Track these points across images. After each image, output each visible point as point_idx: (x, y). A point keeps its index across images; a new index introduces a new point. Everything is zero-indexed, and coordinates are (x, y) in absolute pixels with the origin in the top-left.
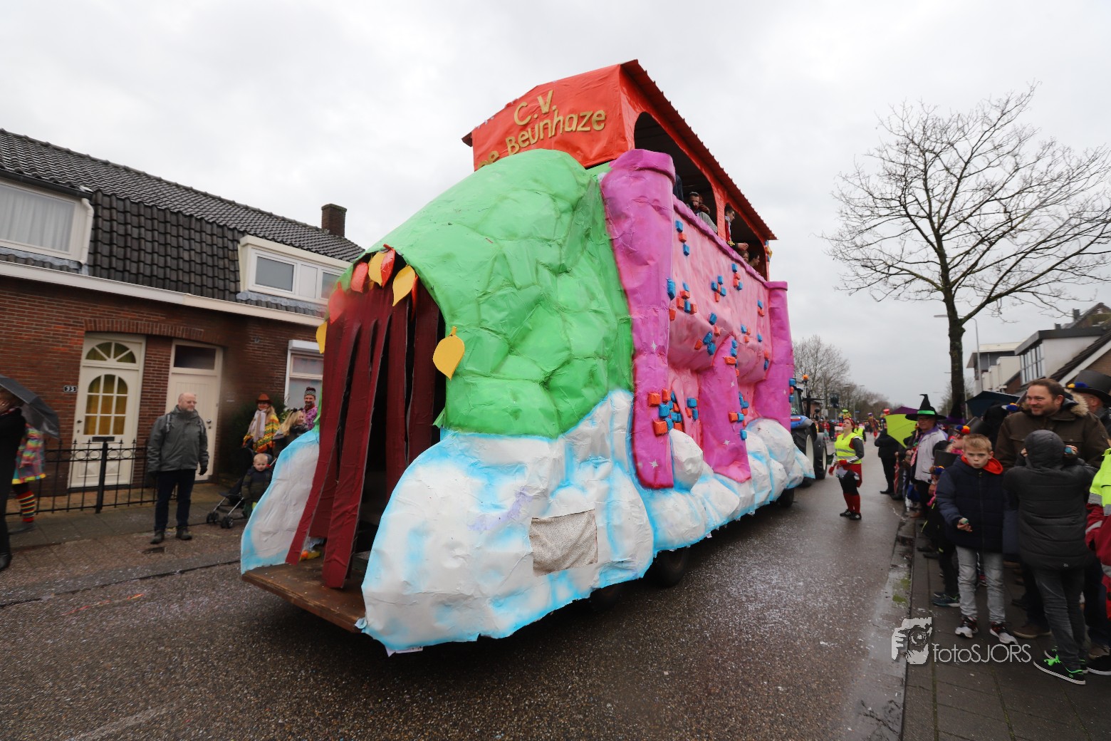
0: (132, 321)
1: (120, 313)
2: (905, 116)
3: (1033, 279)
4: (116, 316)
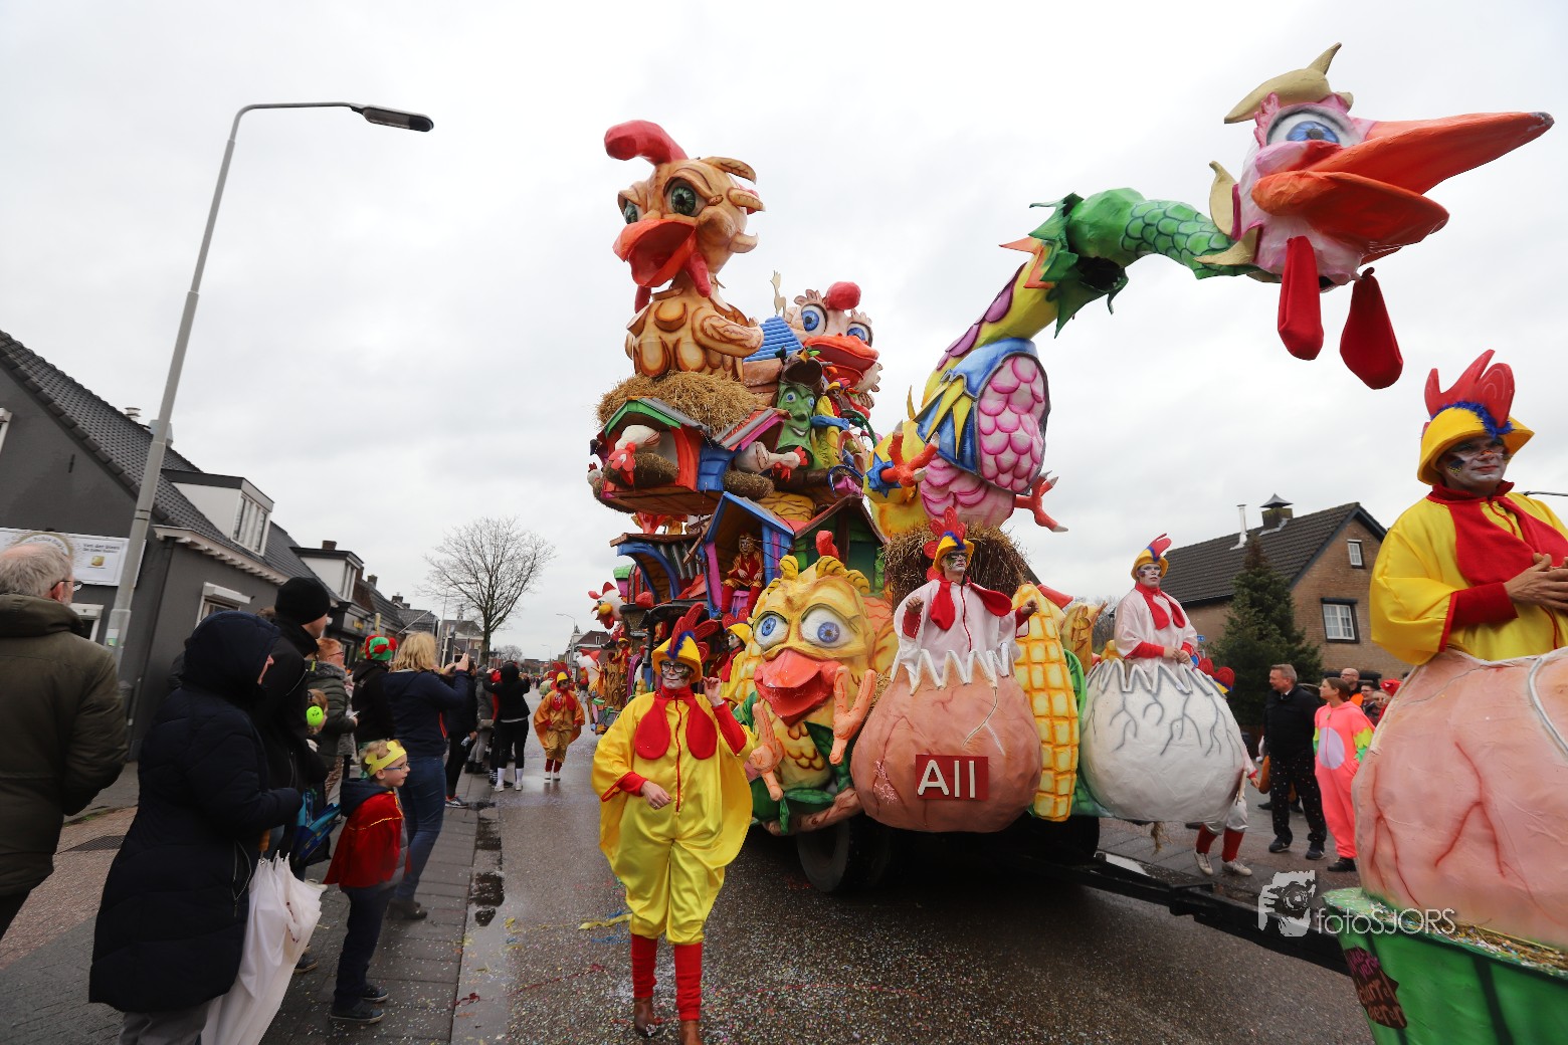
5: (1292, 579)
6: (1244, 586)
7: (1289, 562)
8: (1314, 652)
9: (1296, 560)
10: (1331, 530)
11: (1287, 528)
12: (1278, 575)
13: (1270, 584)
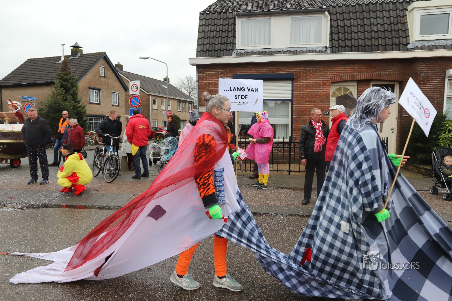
0: (350, 74)
1: (345, 70)
4: (343, 72)
5: (79, 78)
6: (60, 79)
7: (79, 71)
8: (84, 107)
9: (81, 71)
10: (95, 61)
11: (80, 57)
12: (74, 76)
13: (69, 80)
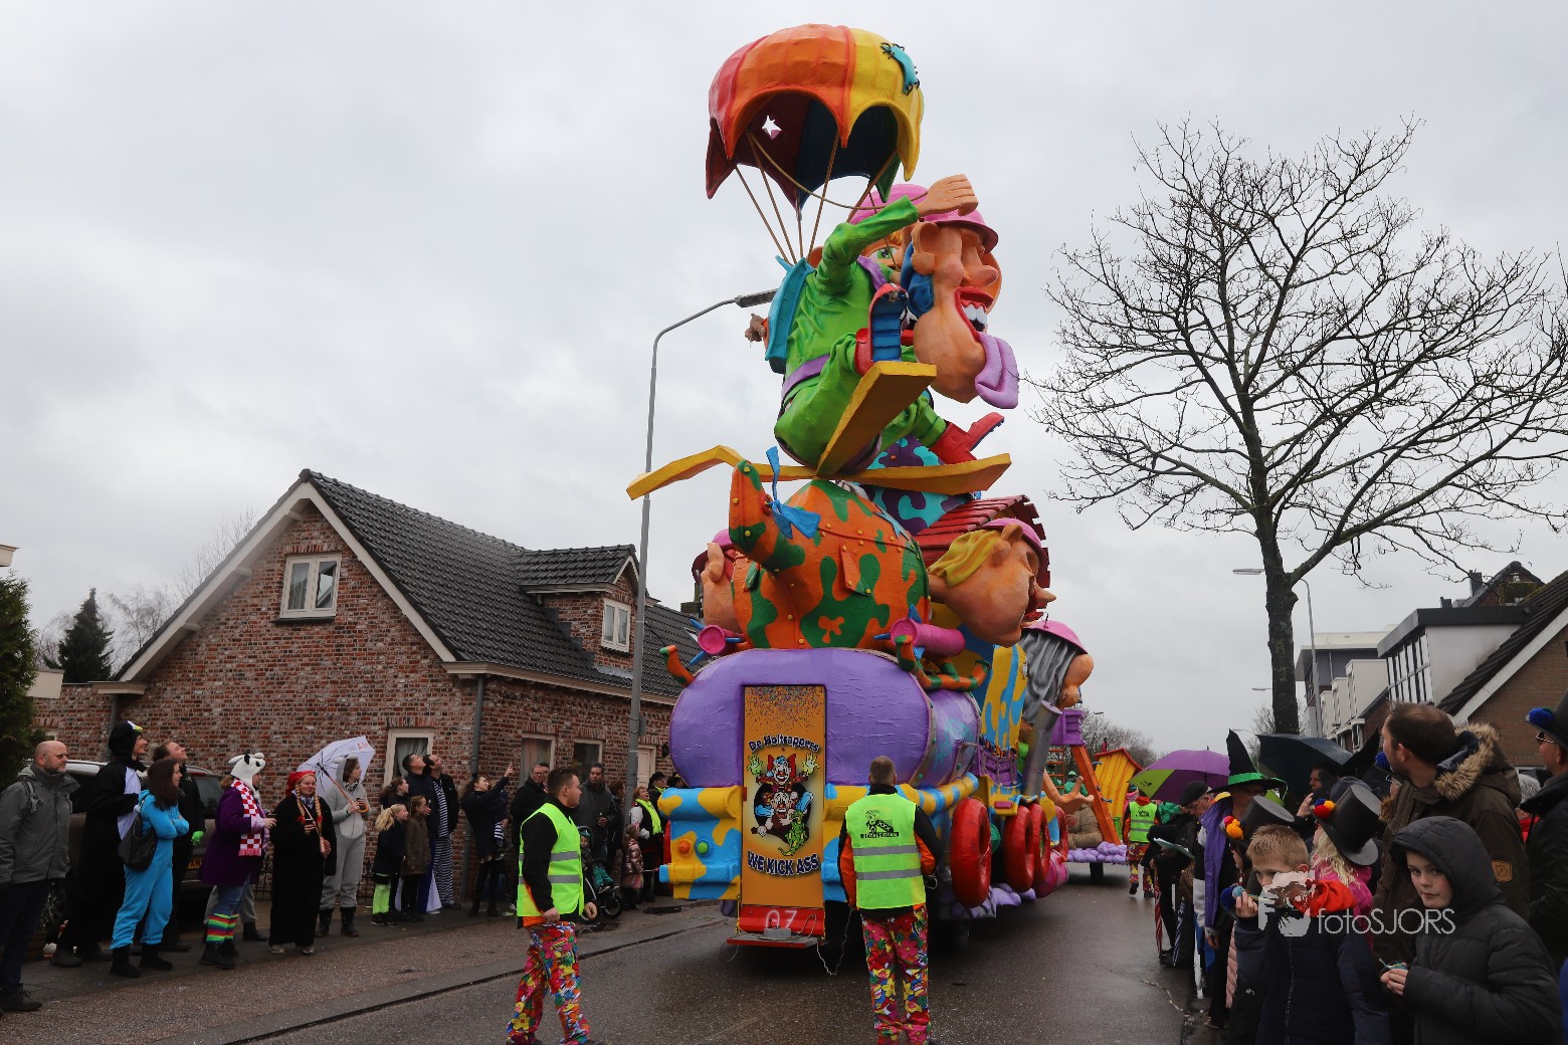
2: (1187, 152)
3: (1416, 501)
